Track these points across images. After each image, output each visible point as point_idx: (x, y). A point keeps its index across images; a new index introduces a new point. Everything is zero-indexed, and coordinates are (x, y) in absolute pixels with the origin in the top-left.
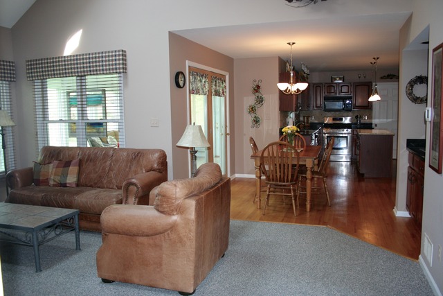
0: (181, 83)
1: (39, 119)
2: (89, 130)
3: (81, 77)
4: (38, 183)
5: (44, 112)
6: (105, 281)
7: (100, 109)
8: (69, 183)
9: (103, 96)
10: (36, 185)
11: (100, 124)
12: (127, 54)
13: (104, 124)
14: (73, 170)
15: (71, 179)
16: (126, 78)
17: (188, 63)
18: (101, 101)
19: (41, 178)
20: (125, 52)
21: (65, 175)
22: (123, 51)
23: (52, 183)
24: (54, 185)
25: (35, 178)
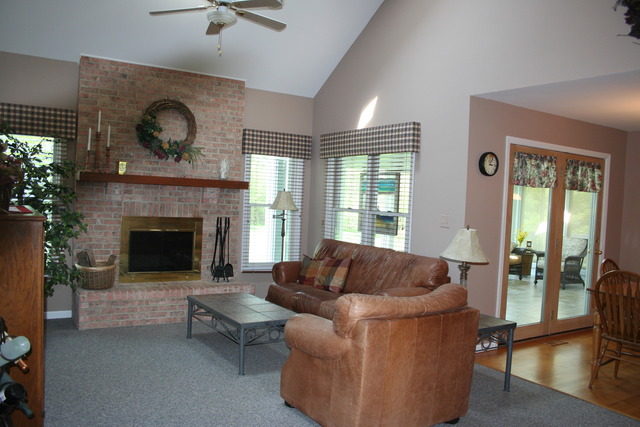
0: (489, 169)
1: (329, 205)
2: (379, 225)
3: (374, 156)
4: (303, 280)
5: (334, 197)
6: (287, 404)
7: (391, 198)
8: (333, 287)
9: (397, 181)
10: (301, 283)
11: (390, 219)
12: (422, 127)
13: (395, 219)
14: (342, 271)
15: (337, 281)
16: (418, 159)
17: (510, 140)
18: (394, 188)
19: (308, 276)
20: (419, 124)
21: (330, 275)
22: (414, 123)
23: (316, 283)
24: (318, 287)
25: (302, 274)
